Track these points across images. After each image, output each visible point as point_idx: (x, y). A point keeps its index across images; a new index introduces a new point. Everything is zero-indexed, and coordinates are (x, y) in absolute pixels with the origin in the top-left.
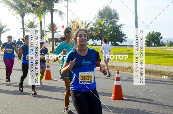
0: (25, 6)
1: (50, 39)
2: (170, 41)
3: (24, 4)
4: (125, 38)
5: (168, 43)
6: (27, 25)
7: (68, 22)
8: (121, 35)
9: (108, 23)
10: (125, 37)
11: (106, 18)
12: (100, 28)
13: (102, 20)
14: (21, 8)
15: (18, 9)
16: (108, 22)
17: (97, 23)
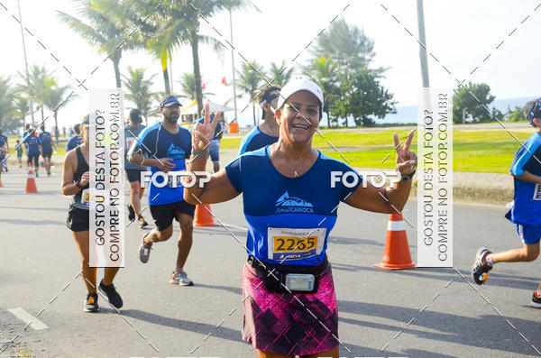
0: (123, 29)
1: (187, 116)
2: (517, 108)
3: (118, 24)
4: (392, 104)
5: (511, 112)
6: (127, 82)
7: (234, 68)
8: (381, 96)
9: (343, 64)
10: (392, 101)
11: (338, 52)
12: (324, 79)
13: (327, 56)
14: (112, 37)
15: (103, 41)
16: (345, 61)
17: (314, 68)
